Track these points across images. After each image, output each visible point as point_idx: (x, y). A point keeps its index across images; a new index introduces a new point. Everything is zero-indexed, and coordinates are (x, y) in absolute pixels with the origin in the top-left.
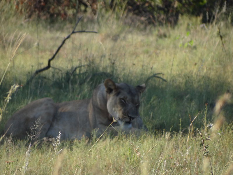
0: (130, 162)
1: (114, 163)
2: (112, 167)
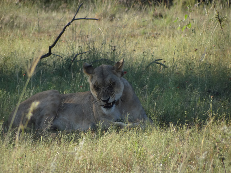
0: (137, 155)
1: (120, 157)
2: (119, 161)
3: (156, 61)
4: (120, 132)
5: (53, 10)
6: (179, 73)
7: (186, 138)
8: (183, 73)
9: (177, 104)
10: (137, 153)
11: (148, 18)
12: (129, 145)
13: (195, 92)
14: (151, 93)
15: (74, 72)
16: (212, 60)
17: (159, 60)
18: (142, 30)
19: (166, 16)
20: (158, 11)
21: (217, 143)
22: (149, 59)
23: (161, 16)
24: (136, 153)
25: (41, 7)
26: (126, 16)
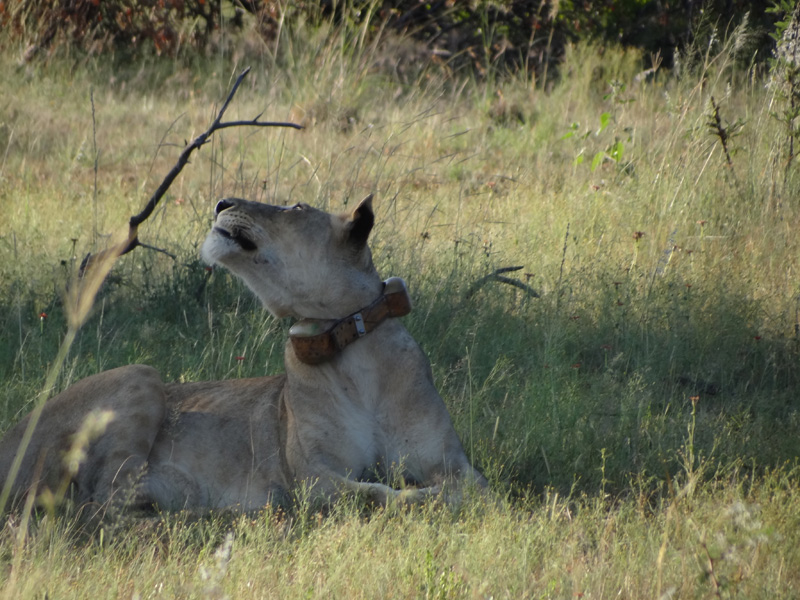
3: (500, 274)
4: (374, 517)
5: (143, 91)
6: (580, 317)
7: (603, 543)
8: (595, 315)
9: (573, 424)
10: (432, 591)
11: (472, 123)
12: (403, 562)
13: (636, 381)
14: (480, 385)
15: (215, 309)
16: (694, 271)
17: (511, 269)
18: (449, 164)
19: (534, 118)
20: (508, 98)
21: (712, 560)
22: (477, 265)
23: (519, 117)
24: (428, 590)
25: (102, 81)
26: (396, 117)
